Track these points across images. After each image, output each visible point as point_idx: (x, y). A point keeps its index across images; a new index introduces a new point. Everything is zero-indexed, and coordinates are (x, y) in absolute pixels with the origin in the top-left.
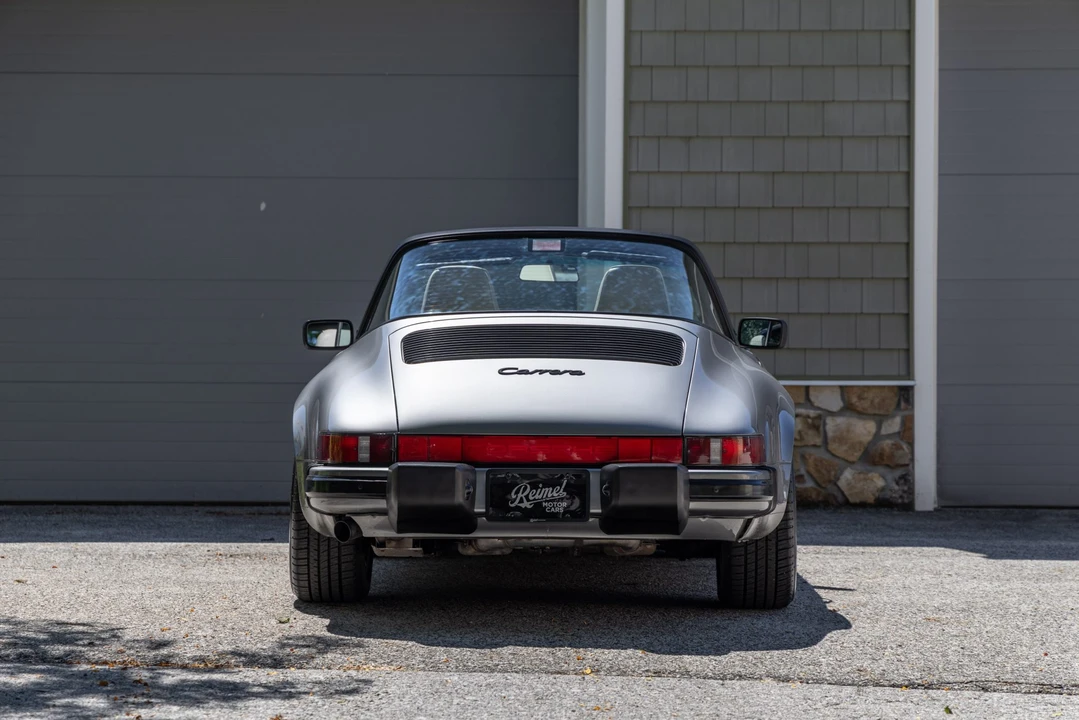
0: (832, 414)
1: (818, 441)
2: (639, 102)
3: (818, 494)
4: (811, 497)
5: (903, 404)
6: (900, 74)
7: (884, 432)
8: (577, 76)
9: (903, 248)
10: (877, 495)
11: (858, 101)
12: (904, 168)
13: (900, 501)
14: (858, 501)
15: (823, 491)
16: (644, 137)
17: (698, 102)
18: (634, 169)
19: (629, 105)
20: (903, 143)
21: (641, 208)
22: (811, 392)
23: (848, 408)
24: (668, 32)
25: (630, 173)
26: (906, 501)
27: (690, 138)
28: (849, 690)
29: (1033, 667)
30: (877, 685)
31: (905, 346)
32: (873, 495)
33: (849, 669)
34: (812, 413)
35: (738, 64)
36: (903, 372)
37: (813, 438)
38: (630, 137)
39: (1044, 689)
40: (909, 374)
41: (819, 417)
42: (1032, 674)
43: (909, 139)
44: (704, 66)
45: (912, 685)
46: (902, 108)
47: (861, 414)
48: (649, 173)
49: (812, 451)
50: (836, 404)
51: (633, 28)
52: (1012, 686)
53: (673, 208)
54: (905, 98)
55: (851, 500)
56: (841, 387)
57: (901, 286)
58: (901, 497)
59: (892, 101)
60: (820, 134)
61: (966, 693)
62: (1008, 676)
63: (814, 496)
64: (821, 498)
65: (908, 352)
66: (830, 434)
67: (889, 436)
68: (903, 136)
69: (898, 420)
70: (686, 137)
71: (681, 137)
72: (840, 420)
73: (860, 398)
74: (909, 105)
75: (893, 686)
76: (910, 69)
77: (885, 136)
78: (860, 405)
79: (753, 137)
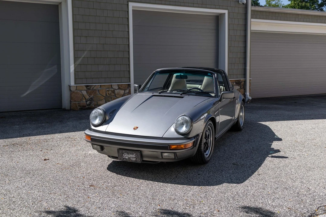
0: (116, 89)
1: (114, 95)
2: (76, 29)
5: (129, 87)
6: (126, 26)
7: (125, 92)
8: (59, 22)
9: (128, 58)
11: (119, 31)
12: (128, 44)
16: (77, 36)
17: (88, 29)
18: (75, 42)
19: (74, 29)
20: (127, 39)
21: (77, 50)
22: (112, 86)
23: (119, 88)
24: (81, 15)
27: (87, 36)
31: (129, 77)
34: (112, 89)
35: (96, 22)
36: (129, 81)
37: (113, 94)
38: (74, 36)
40: (130, 82)
41: (114, 90)
43: (129, 38)
44: (89, 22)
46: (127, 32)
47: (121, 89)
48: (79, 43)
49: (113, 96)
50: (117, 88)
51: (74, 14)
53: (84, 50)
54: (128, 30)
56: (118, 85)
57: (128, 65)
59: (125, 31)
60: (112, 37)
65: (129, 78)
66: (116, 93)
67: (126, 93)
69: (128, 90)
71: (85, 36)
72: (118, 91)
73: (121, 86)
76: (128, 25)
77: (124, 38)
78: (121, 88)
79: (99, 37)
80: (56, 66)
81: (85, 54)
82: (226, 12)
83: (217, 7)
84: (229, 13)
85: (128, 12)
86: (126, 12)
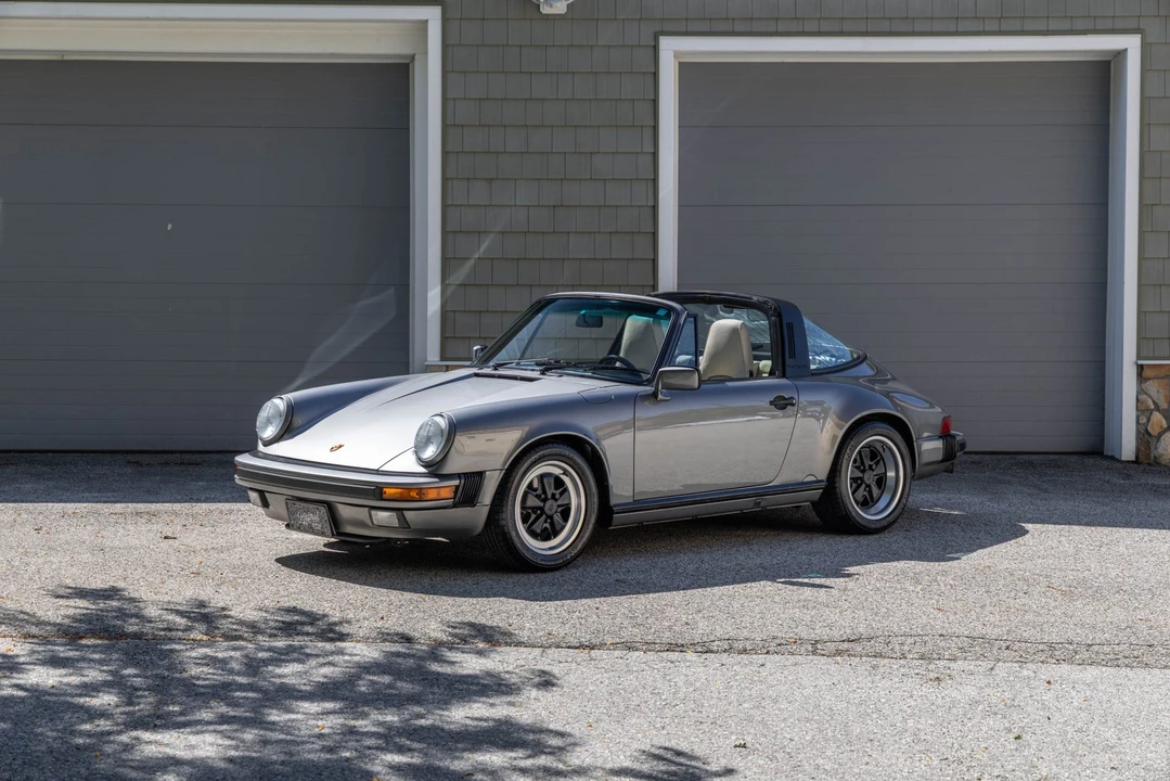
2: (453, 152)
6: (648, 133)
8: (408, 129)
9: (651, 262)
11: (617, 153)
12: (651, 203)
16: (457, 178)
17: (498, 153)
18: (450, 203)
19: (445, 154)
20: (650, 183)
21: (455, 232)
24: (475, 99)
25: (447, 206)
27: (492, 179)
28: (537, 651)
29: (670, 628)
30: (558, 647)
33: (541, 633)
35: (528, 124)
38: (447, 179)
39: (672, 647)
42: (668, 634)
43: (655, 181)
44: (502, 125)
45: (581, 646)
46: (650, 158)
48: (461, 206)
51: (448, 96)
52: (649, 646)
53: (479, 232)
54: (652, 150)
59: (642, 153)
60: (589, 177)
61: (617, 653)
62: (650, 637)
68: (650, 179)
70: (489, 179)
71: (484, 179)
74: (655, 155)
75: (569, 647)
76: (655, 128)
77: (636, 179)
79: (539, 179)
80: (391, 291)
81: (482, 249)
82: (1131, 44)
83: (1080, 25)
84: (1145, 49)
85: (655, 75)
86: (650, 78)
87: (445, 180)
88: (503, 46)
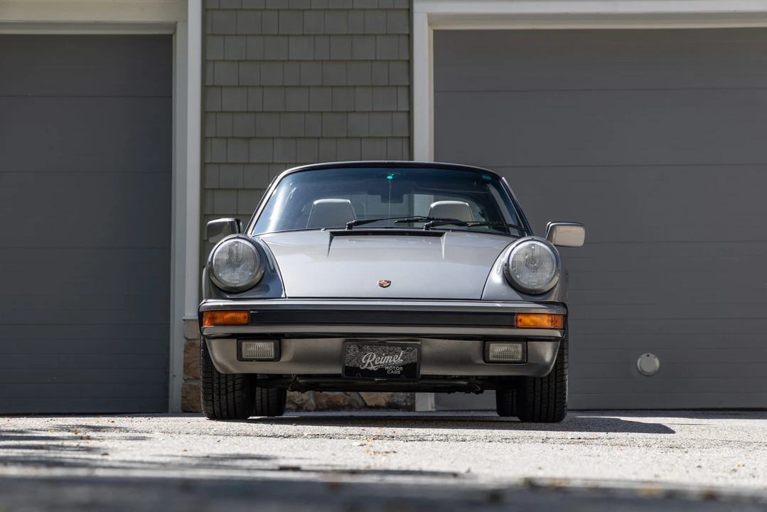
2: (213, 112)
3: (344, 400)
4: (339, 402)
6: (403, 92)
8: (171, 96)
10: (387, 399)
11: (373, 112)
13: (404, 404)
14: (373, 404)
15: (348, 398)
16: (216, 137)
17: (256, 112)
18: (208, 160)
19: (205, 114)
20: (405, 143)
21: (214, 189)
24: (234, 61)
25: (206, 164)
26: (409, 404)
27: (250, 138)
32: (385, 400)
35: (286, 84)
38: (206, 138)
43: (410, 139)
44: (260, 86)
46: (405, 116)
48: (220, 164)
51: (208, 58)
53: (238, 189)
54: (407, 109)
55: (369, 404)
58: (405, 401)
59: (397, 111)
60: (345, 136)
63: (341, 402)
64: (347, 403)
68: (406, 137)
70: (246, 138)
71: (243, 138)
74: (410, 114)
76: (410, 88)
77: (392, 137)
79: (296, 138)
85: (410, 37)
86: (404, 40)
87: (204, 139)
88: (262, 10)
